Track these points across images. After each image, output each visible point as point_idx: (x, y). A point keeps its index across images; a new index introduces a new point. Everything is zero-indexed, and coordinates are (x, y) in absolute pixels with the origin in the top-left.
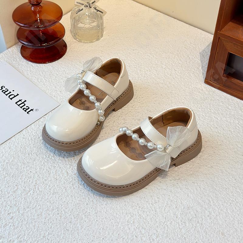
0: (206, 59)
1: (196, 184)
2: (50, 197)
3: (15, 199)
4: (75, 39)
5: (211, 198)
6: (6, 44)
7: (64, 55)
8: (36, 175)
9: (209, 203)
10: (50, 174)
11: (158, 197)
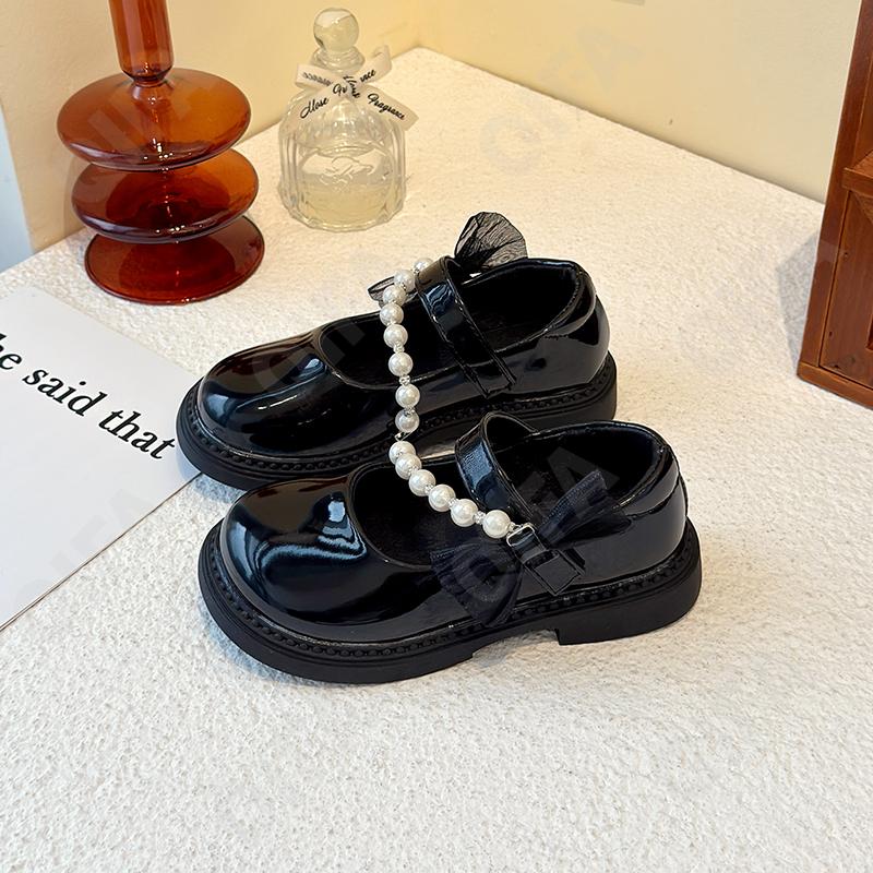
0: (802, 291)
1: (771, 758)
2: (182, 805)
3: (43, 810)
4: (294, 217)
5: (834, 810)
6: (31, 233)
7: (252, 273)
8: (130, 719)
9: (824, 832)
10: (183, 715)
11: (619, 804)
